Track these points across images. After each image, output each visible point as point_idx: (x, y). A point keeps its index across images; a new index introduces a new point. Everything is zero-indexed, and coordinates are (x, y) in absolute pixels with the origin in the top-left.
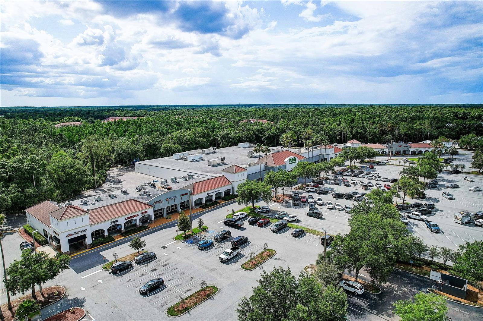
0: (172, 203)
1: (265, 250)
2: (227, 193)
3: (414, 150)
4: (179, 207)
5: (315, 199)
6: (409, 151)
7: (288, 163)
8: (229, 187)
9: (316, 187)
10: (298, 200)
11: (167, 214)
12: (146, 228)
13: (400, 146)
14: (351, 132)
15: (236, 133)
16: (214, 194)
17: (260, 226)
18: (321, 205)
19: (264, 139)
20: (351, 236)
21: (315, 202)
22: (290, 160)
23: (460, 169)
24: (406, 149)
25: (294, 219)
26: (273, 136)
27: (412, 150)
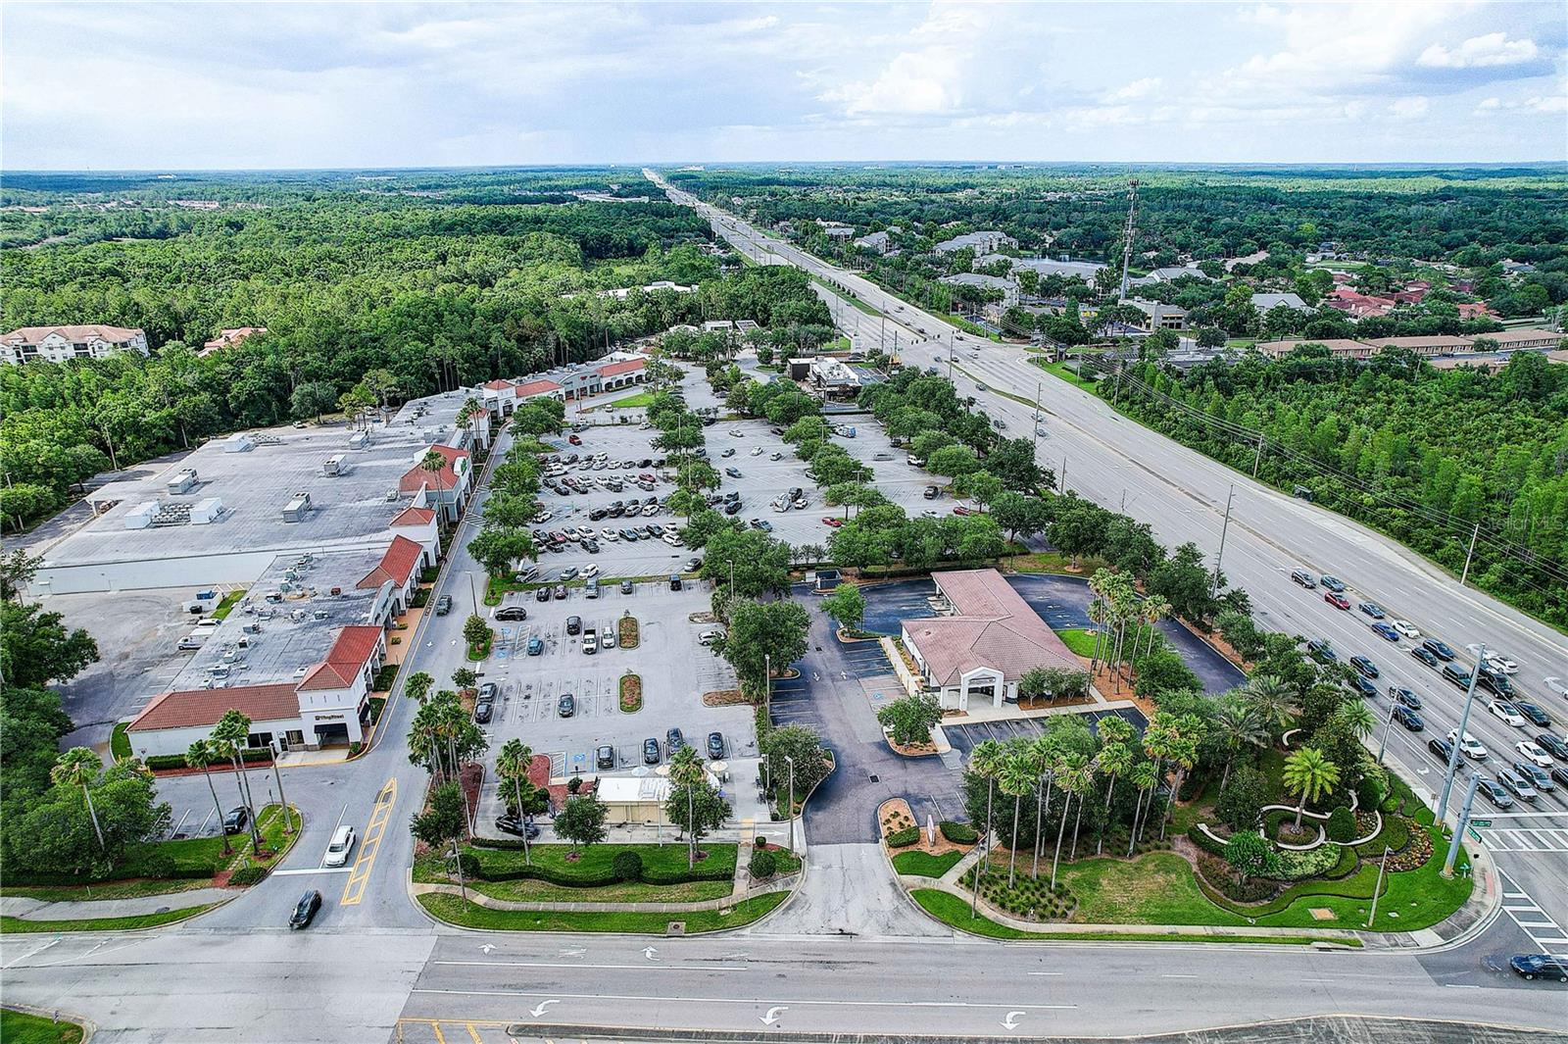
2: (422, 567)
3: (609, 380)
5: (580, 532)
6: (600, 384)
7: (461, 475)
10: (552, 542)
12: (395, 668)
13: (584, 378)
17: (559, 598)
18: (595, 539)
21: (585, 537)
22: (462, 467)
23: (712, 416)
24: (594, 381)
25: (594, 571)
26: (262, 397)
27: (604, 381)
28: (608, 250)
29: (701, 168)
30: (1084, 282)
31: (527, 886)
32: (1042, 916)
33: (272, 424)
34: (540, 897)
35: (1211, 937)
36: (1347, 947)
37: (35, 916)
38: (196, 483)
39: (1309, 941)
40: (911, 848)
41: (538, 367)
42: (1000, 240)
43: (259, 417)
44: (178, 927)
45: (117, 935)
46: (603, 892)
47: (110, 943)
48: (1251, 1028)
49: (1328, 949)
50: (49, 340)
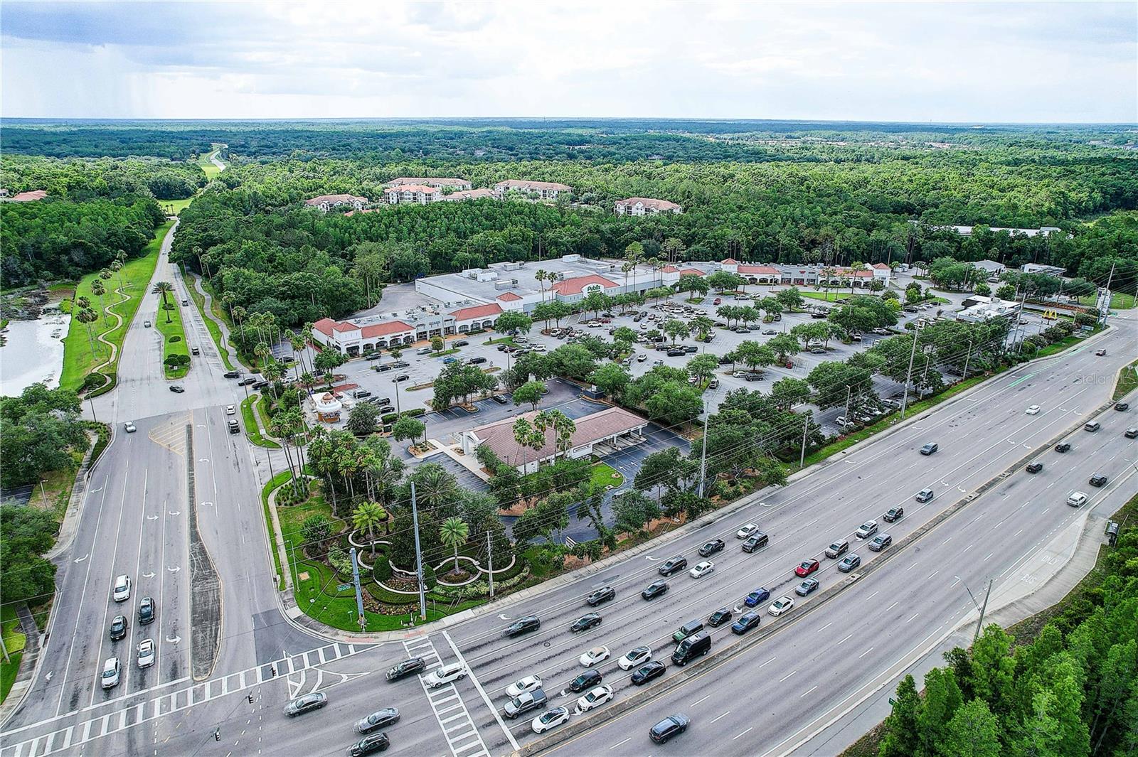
0: (435, 327)
3: (825, 279)
5: (582, 334)
6: (817, 280)
7: (586, 292)
9: (605, 322)
10: (566, 334)
11: (430, 336)
13: (803, 273)
17: (505, 352)
22: (589, 289)
25: (541, 349)
32: (277, 499)
34: (260, 409)
36: (279, 586)
39: (280, 573)
48: (207, 557)
49: (276, 581)
50: (637, 205)
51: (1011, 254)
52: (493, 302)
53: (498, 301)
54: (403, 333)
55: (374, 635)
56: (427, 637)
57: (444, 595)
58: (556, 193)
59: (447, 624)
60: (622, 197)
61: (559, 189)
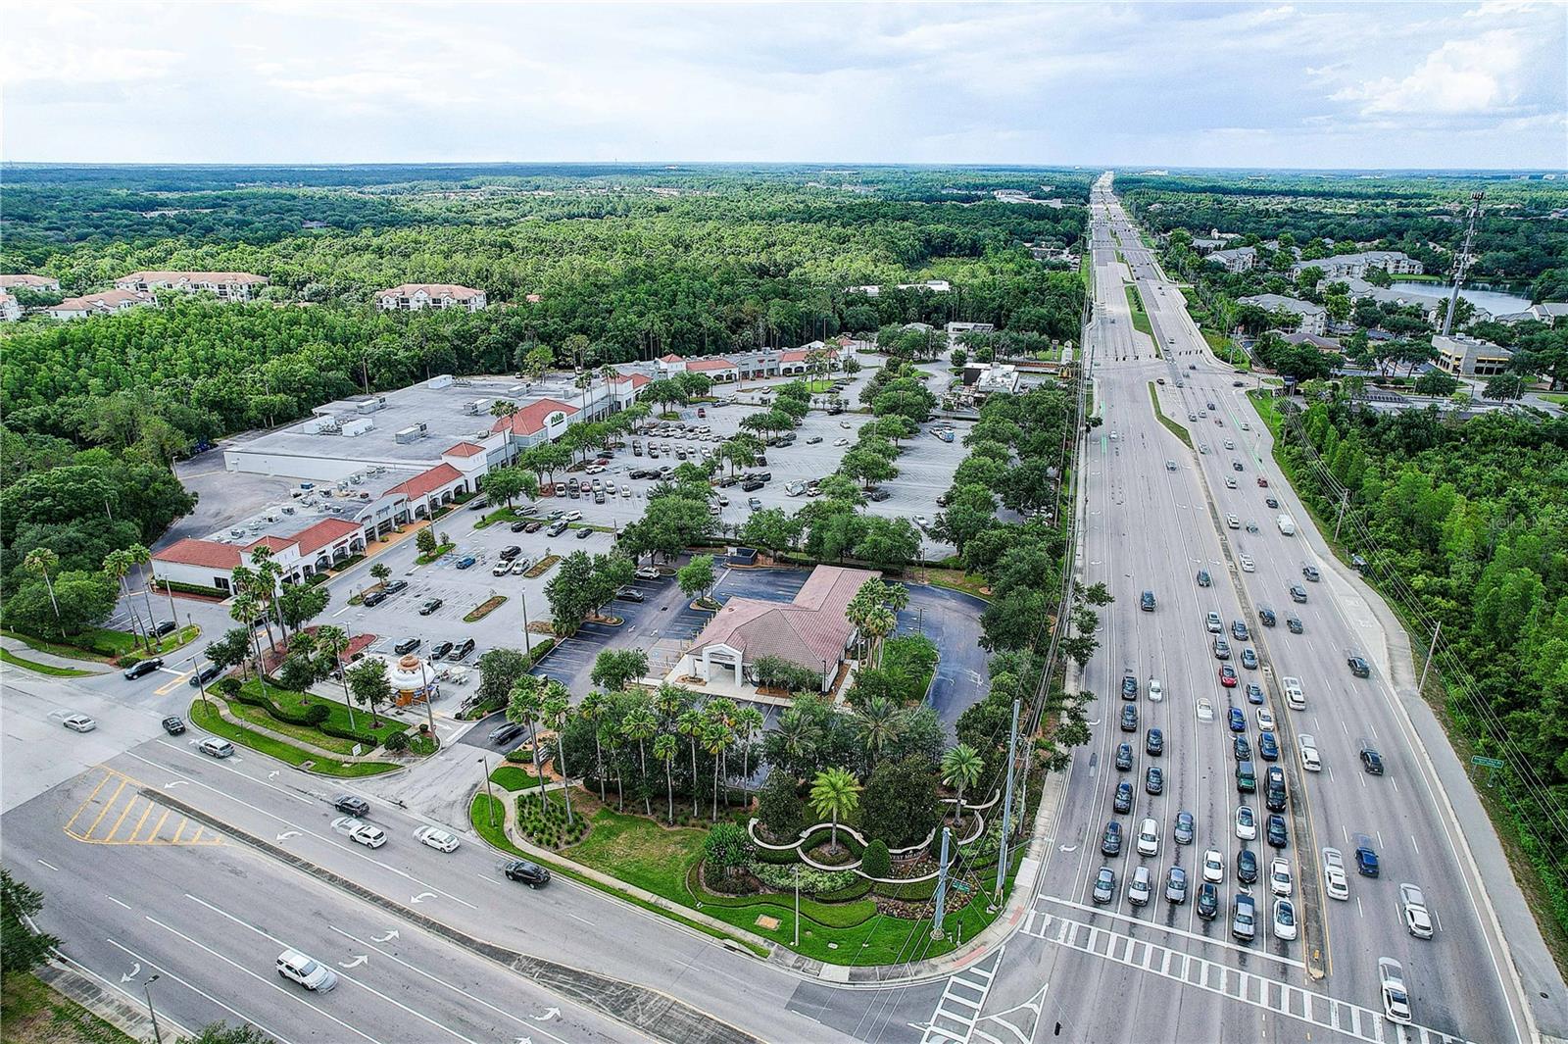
0: (384, 517)
1: (548, 557)
2: (458, 491)
3: (788, 365)
4: (377, 531)
5: (604, 485)
6: (778, 369)
7: (549, 425)
8: (460, 481)
9: (604, 464)
10: (576, 489)
11: (380, 534)
12: (362, 557)
13: (761, 361)
14: (668, 331)
15: (407, 348)
16: (440, 497)
17: (528, 532)
18: (613, 493)
19: (476, 356)
20: (643, 523)
21: (604, 490)
22: (553, 419)
23: (843, 408)
24: (772, 365)
25: (576, 517)
26: (497, 349)
27: (783, 366)
28: (951, 249)
29: (1165, 173)
30: (1426, 314)
31: (255, 712)
32: (540, 841)
33: (501, 373)
34: (257, 720)
35: (652, 904)
36: (753, 953)
37: (18, 655)
38: (382, 407)
39: (723, 936)
40: (522, 766)
41: (746, 348)
42: (1398, 262)
43: (492, 366)
44: (65, 680)
45: (37, 675)
46: (293, 729)
47: (31, 679)
48: (571, 971)
49: (734, 949)
50: (417, 295)
51: (930, 314)
52: (438, 463)
53: (446, 459)
54: (348, 537)
55: (976, 941)
56: (1033, 912)
57: (981, 855)
58: (246, 288)
59: (1030, 886)
60: (380, 285)
61: (250, 282)
